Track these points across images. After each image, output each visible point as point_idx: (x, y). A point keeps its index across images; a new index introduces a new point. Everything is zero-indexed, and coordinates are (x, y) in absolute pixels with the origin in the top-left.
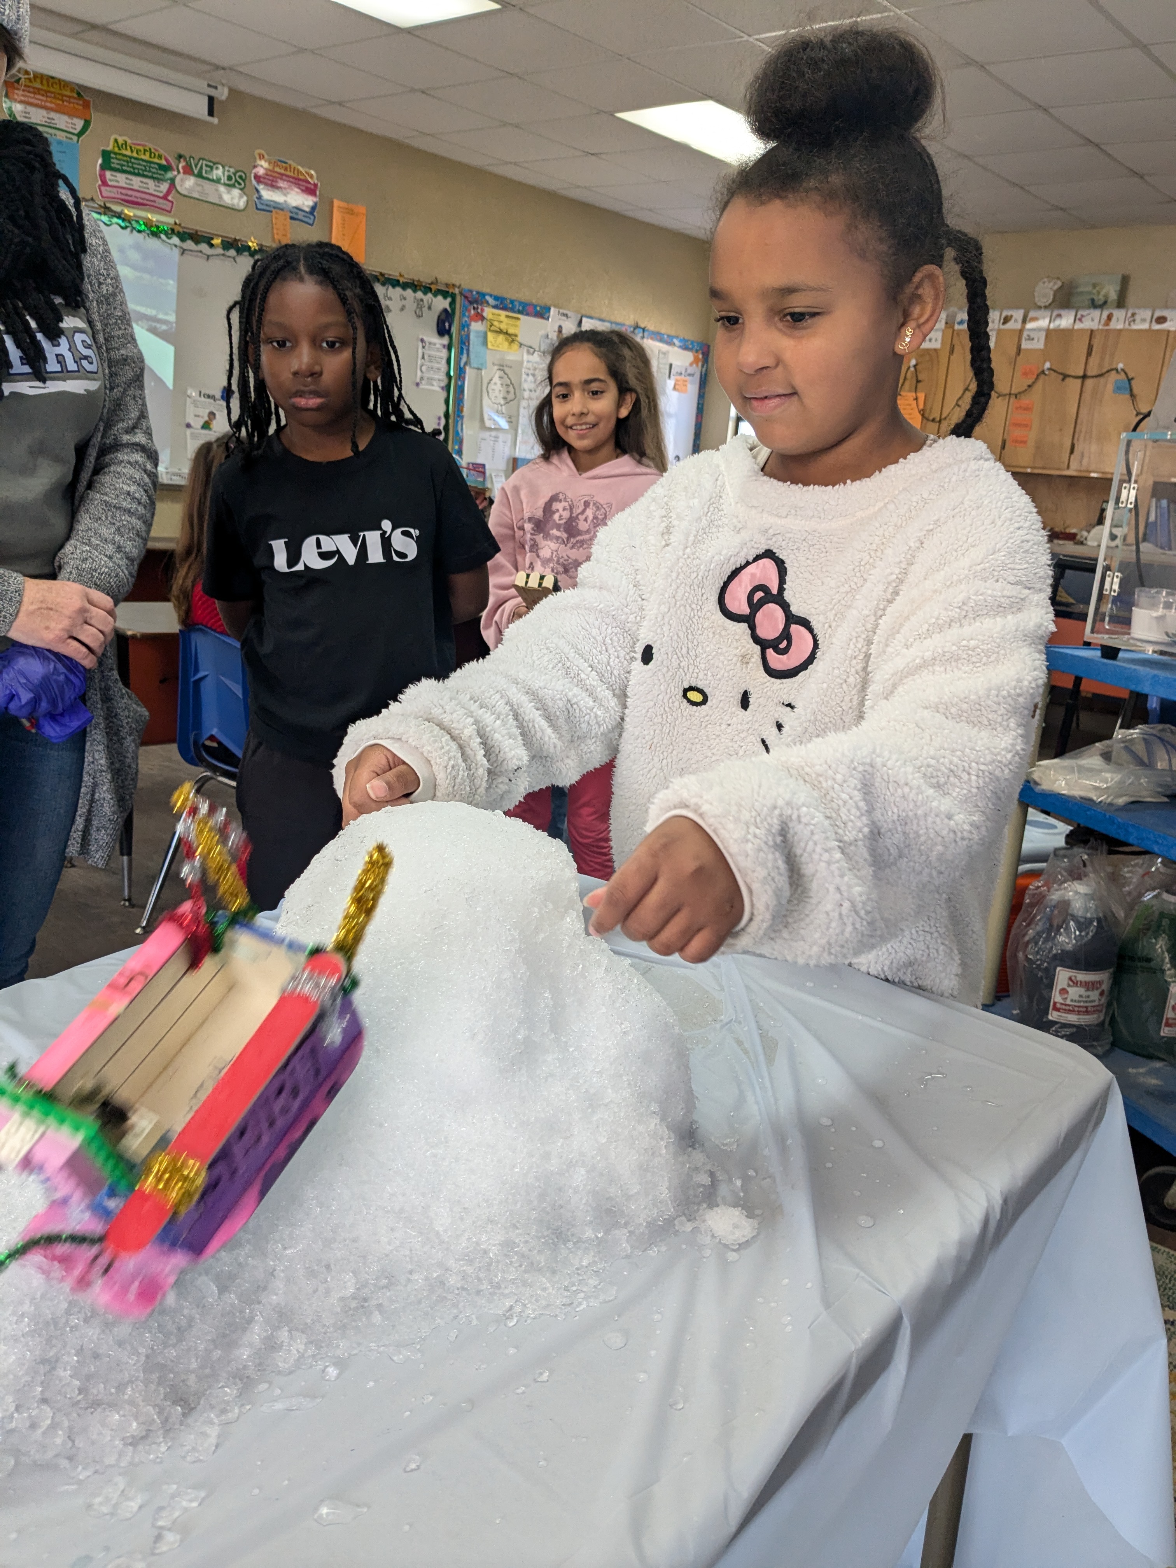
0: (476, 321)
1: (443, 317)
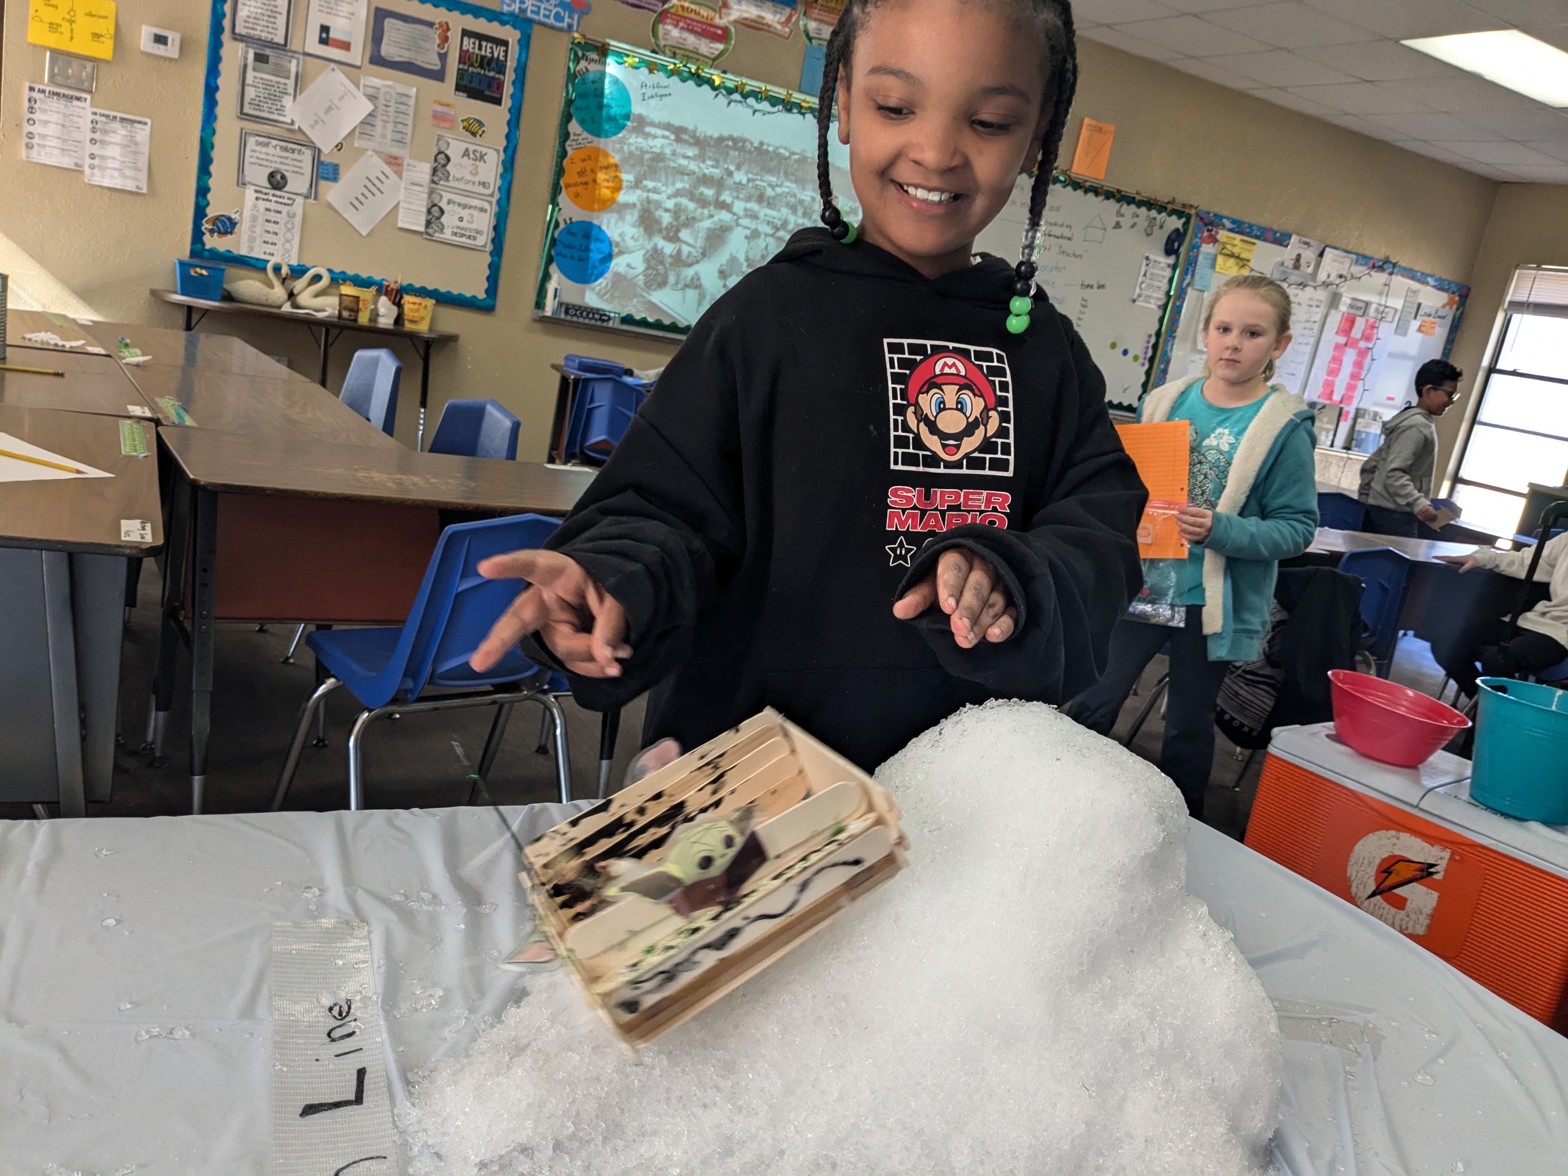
0: (1208, 243)
1: (1174, 237)
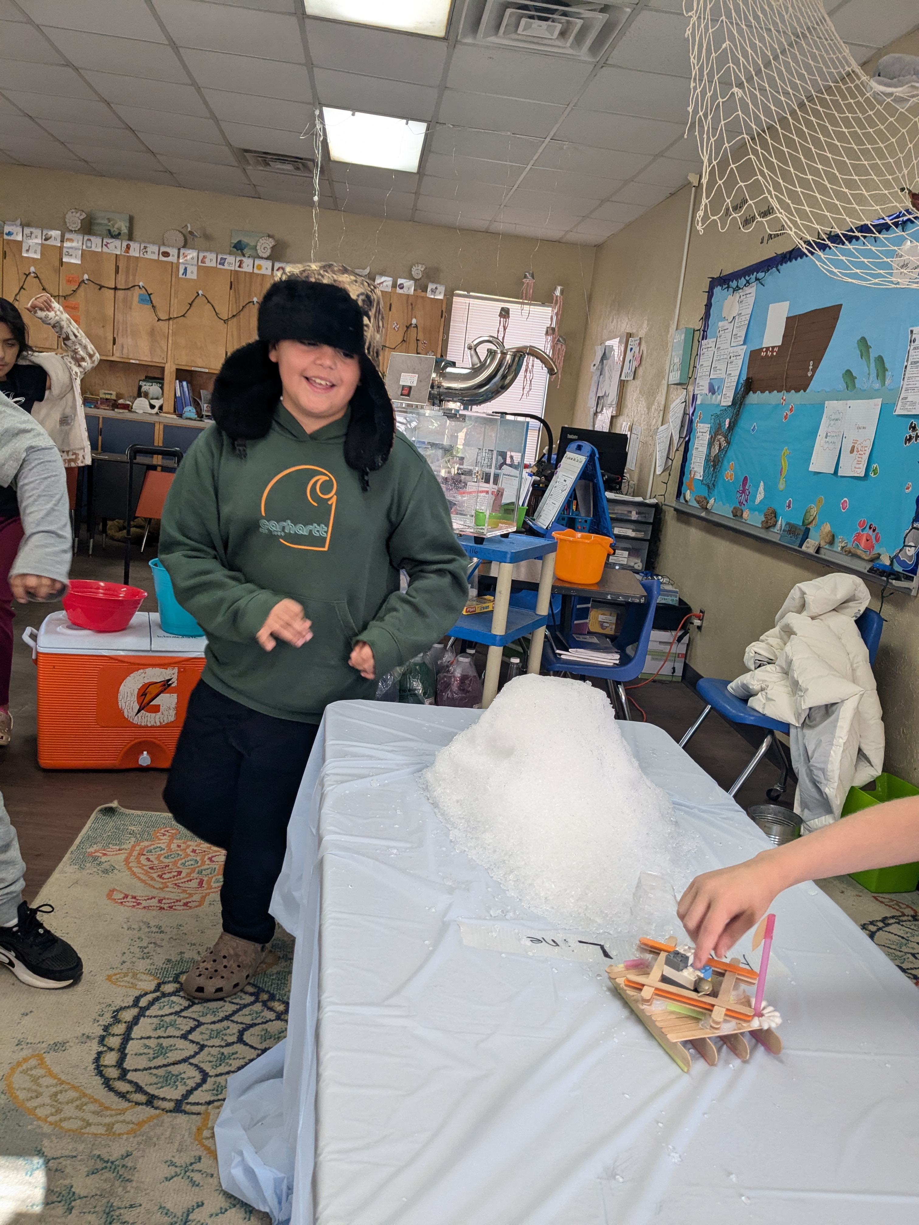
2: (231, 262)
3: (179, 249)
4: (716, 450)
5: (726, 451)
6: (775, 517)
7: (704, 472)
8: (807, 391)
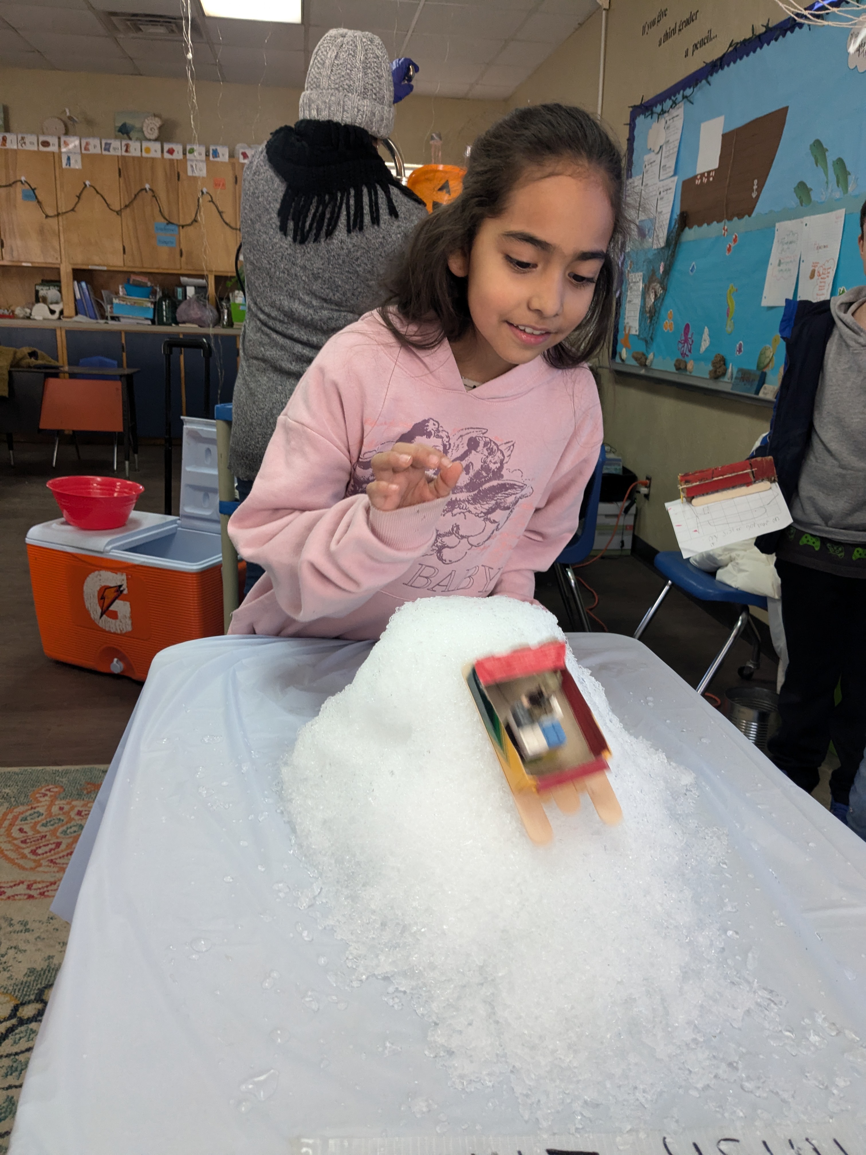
2: (117, 147)
3: (59, 138)
4: (651, 299)
5: (663, 299)
6: (725, 364)
7: (640, 325)
8: (753, 215)
